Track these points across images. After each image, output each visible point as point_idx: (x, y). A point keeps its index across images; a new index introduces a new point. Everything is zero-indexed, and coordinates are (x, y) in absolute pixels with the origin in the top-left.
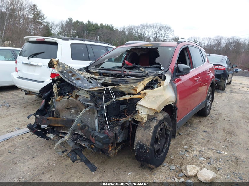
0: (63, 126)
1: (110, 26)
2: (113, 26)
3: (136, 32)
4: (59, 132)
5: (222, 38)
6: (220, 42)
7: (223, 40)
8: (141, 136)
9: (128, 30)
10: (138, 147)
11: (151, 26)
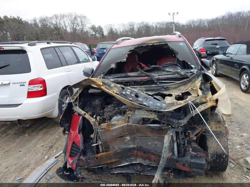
0: (118, 160)
1: (17, 18)
2: (20, 18)
3: (50, 24)
4: (112, 169)
5: (134, 23)
6: (133, 27)
7: (135, 25)
8: (216, 146)
9: (40, 21)
10: (214, 158)
11: (65, 16)
